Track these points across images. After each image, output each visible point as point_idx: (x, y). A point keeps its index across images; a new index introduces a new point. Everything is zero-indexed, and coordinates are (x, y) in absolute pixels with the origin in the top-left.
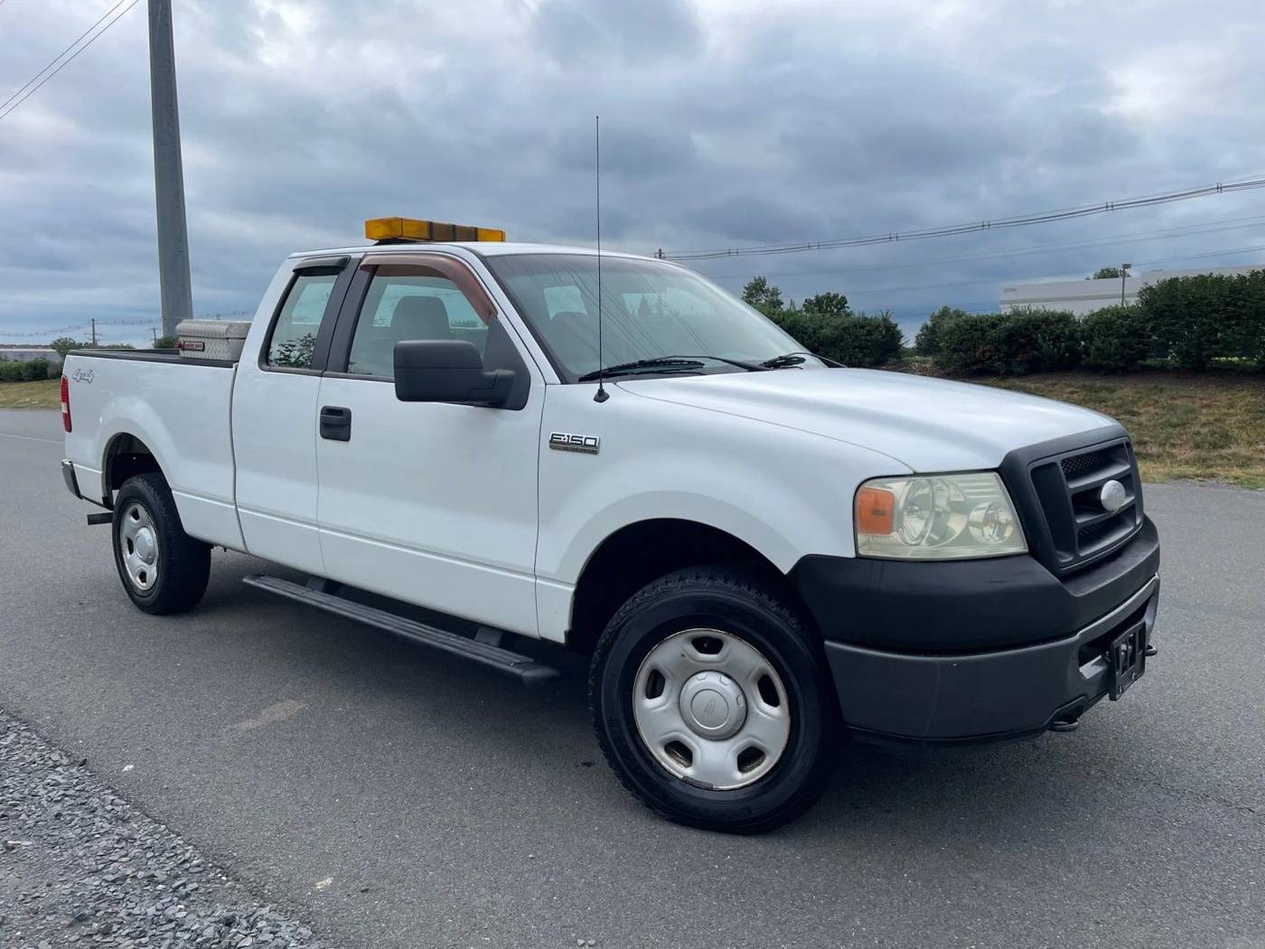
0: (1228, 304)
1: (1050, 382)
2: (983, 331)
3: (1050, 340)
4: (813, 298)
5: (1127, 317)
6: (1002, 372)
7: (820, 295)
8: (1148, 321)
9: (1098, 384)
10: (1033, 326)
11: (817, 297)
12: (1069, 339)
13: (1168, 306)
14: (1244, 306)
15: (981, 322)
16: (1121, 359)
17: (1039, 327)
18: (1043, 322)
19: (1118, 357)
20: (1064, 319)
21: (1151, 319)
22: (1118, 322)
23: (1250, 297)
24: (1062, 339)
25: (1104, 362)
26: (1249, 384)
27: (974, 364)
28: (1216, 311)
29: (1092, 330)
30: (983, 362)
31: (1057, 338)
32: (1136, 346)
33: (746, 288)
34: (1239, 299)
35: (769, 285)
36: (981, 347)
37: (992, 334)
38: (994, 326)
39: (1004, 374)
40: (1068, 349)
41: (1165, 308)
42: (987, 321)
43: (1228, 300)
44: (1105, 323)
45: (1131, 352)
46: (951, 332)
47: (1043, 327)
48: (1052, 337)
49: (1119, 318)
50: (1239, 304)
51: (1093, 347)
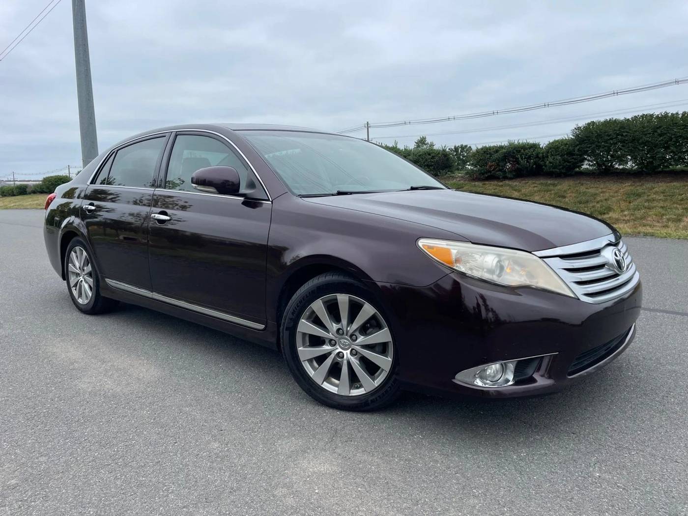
0: (618, 135)
1: (524, 182)
2: (491, 155)
3: (525, 159)
4: (453, 148)
5: (567, 144)
6: (501, 177)
7: (457, 146)
8: (576, 146)
9: (549, 182)
10: (517, 151)
11: (455, 146)
12: (535, 158)
13: (587, 137)
14: (626, 135)
15: (490, 150)
16: (563, 168)
17: (520, 151)
18: (522, 148)
19: (560, 167)
20: (534, 146)
21: (578, 145)
22: (561, 148)
23: (630, 130)
24: (532, 158)
25: (554, 170)
26: (631, 180)
27: (486, 173)
28: (612, 139)
29: (548, 152)
30: (490, 172)
31: (529, 157)
32: (571, 160)
33: (416, 142)
34: (624, 132)
35: (428, 141)
36: (490, 163)
37: (496, 156)
38: (497, 151)
39: (502, 178)
40: (535, 163)
41: (585, 138)
42: (493, 149)
43: (618, 132)
44: (556, 147)
45: (568, 164)
46: (474, 156)
47: (522, 151)
48: (527, 157)
49: (562, 145)
50: (624, 134)
51: (548, 162)
